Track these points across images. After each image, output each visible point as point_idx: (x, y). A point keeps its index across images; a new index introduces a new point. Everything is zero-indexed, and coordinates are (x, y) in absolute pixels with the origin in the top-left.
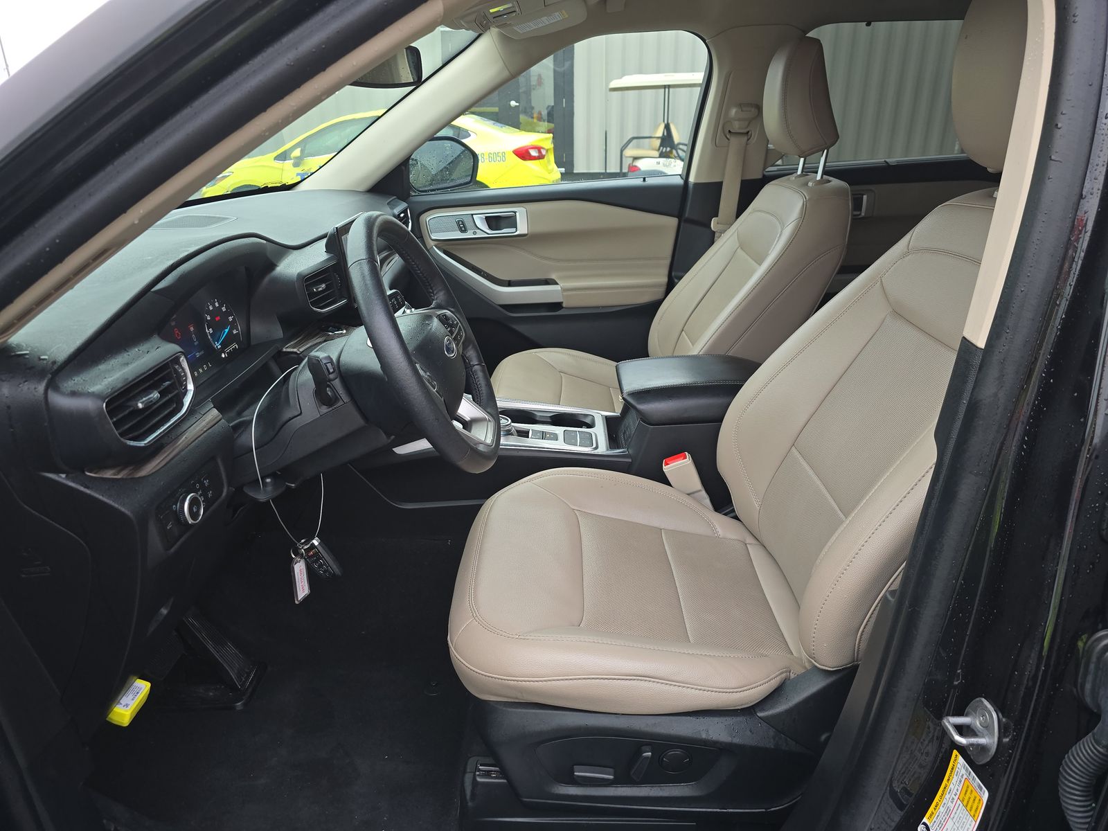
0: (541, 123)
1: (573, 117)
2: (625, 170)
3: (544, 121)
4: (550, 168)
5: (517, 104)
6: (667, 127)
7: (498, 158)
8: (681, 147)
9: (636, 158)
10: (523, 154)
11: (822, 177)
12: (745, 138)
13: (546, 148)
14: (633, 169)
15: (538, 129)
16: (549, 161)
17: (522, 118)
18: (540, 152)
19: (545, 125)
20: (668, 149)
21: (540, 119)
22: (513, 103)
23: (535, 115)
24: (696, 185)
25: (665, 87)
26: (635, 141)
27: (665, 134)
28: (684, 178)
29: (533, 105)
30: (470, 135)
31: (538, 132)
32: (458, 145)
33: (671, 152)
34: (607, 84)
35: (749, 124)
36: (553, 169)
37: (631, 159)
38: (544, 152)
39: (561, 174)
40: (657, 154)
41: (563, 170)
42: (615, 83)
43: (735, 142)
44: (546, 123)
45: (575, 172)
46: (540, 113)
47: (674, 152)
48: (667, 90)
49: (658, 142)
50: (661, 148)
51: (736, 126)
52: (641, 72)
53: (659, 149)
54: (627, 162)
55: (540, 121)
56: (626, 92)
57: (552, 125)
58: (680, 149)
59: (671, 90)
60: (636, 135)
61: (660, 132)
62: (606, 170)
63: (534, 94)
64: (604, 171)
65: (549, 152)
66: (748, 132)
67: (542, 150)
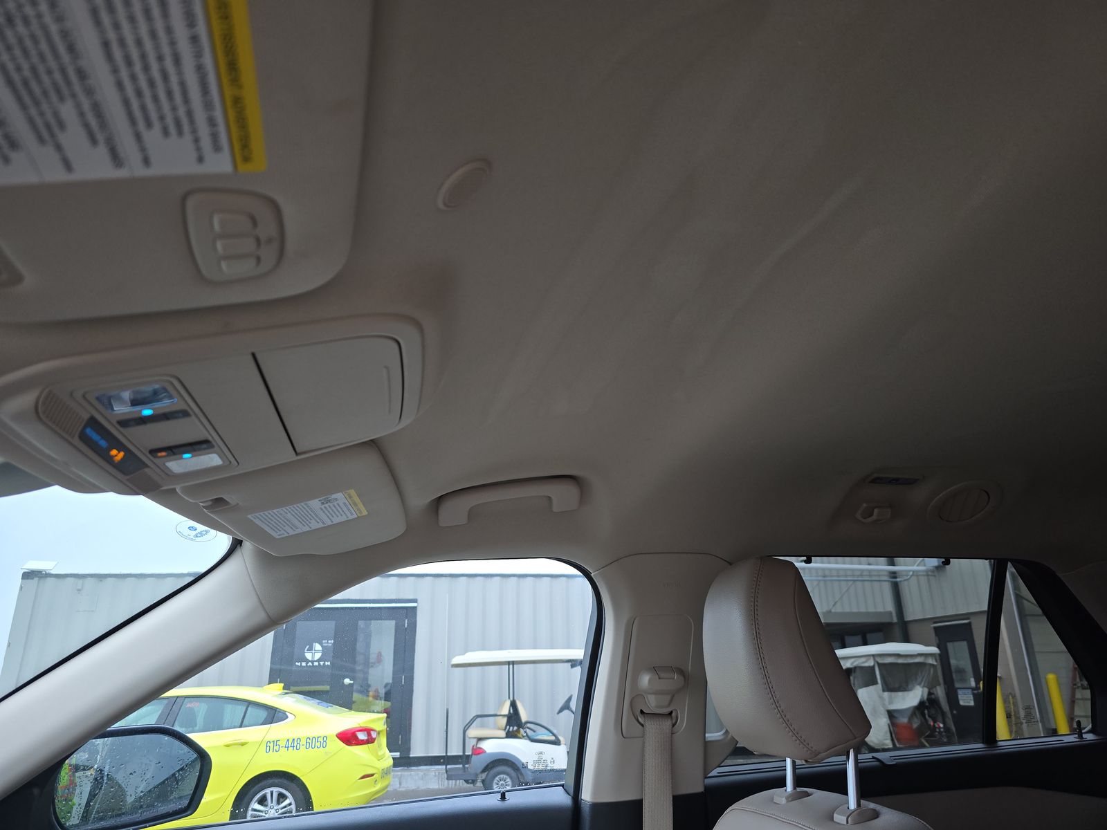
0: (377, 701)
1: (412, 695)
2: (468, 752)
3: (381, 699)
4: (380, 753)
5: (352, 682)
6: (513, 704)
7: (318, 744)
8: (529, 725)
9: (480, 739)
10: (348, 738)
11: (859, 805)
12: (667, 723)
13: (378, 729)
14: (478, 751)
15: (373, 708)
16: (380, 746)
17: (356, 696)
18: (369, 734)
19: (382, 704)
20: (515, 728)
21: (376, 697)
22: (347, 681)
23: (371, 694)
24: (596, 807)
25: (509, 663)
26: (479, 719)
27: (511, 711)
28: (571, 791)
29: (369, 683)
30: (287, 717)
31: (374, 712)
32: (177, 743)
33: (518, 731)
34: (449, 660)
35: (671, 701)
36: (384, 755)
37: (475, 740)
38: (374, 735)
39: (393, 758)
40: (503, 734)
41: (397, 754)
42: (457, 660)
43: (654, 729)
44: (383, 702)
45: (411, 756)
46: (377, 691)
47: (522, 730)
48: (511, 666)
49: (505, 720)
50: (508, 727)
51: (652, 703)
52: (483, 649)
53: (505, 729)
54: (471, 744)
55: (377, 699)
56: (469, 668)
57: (389, 704)
58: (528, 728)
59: (515, 666)
60: (479, 713)
61: (506, 709)
62: (446, 753)
63: (371, 671)
64: (445, 754)
65: (381, 734)
66: (671, 713)
67: (372, 733)
